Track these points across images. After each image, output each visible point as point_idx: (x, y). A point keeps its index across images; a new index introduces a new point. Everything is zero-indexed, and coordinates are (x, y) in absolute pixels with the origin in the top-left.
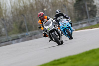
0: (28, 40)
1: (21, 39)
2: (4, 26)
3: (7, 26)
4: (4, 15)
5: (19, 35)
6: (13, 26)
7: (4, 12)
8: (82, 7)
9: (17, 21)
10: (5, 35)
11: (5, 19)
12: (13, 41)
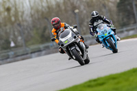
0: (54, 53)
1: (44, 52)
2: (21, 33)
3: (24, 33)
4: (20, 19)
5: (41, 46)
6: (33, 33)
7: (20, 14)
8: (129, 7)
9: (38, 26)
10: (22, 46)
11: (22, 23)
12: (33, 55)
